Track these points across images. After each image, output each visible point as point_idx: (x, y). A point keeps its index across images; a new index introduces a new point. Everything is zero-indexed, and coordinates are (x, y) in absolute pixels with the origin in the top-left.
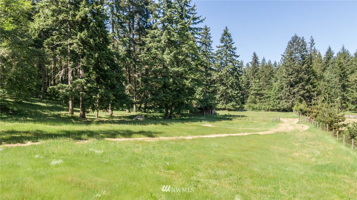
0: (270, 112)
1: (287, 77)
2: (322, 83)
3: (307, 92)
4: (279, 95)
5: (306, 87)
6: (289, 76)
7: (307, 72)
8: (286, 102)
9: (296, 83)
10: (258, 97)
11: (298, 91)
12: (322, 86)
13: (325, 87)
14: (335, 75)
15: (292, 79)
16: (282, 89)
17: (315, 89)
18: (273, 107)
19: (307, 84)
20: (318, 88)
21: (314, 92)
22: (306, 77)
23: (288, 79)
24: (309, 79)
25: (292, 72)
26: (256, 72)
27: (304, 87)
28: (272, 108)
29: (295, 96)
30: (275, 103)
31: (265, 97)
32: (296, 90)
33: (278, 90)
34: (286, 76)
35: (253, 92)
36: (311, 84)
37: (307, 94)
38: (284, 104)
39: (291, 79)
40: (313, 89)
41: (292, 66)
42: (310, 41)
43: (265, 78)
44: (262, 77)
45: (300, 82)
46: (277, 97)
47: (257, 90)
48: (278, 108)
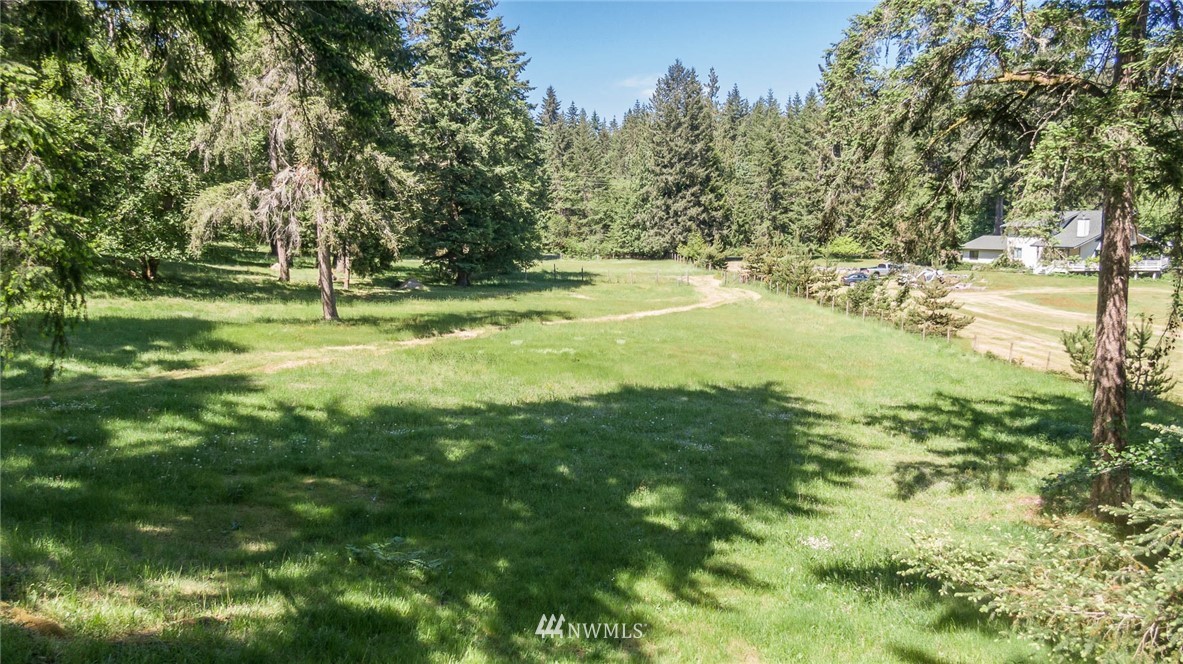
0: (615, 261)
1: (658, 172)
2: (733, 188)
3: (703, 212)
4: (639, 217)
5: (703, 199)
6: (664, 170)
7: (704, 163)
8: (656, 234)
9: (679, 187)
10: (574, 218)
11: (686, 209)
12: (735, 195)
13: (740, 199)
14: (758, 169)
15: (671, 177)
16: (645, 200)
17: (721, 203)
18: (621, 247)
19: (702, 192)
20: (725, 201)
21: (716, 210)
22: (702, 173)
23: (664, 177)
24: (708, 178)
25: (671, 159)
26: (565, 149)
27: (698, 197)
28: (619, 250)
29: (680, 220)
30: (628, 237)
31: (593, 220)
32: (680, 205)
33: (636, 206)
34: (657, 169)
35: (559, 205)
36: (712, 190)
37: (704, 215)
38: (652, 240)
39: (670, 179)
40: (716, 204)
41: (672, 144)
42: (707, 81)
43: (591, 168)
44: (583, 164)
45: (687, 187)
46: (632, 222)
47: (571, 200)
48: (637, 250)
